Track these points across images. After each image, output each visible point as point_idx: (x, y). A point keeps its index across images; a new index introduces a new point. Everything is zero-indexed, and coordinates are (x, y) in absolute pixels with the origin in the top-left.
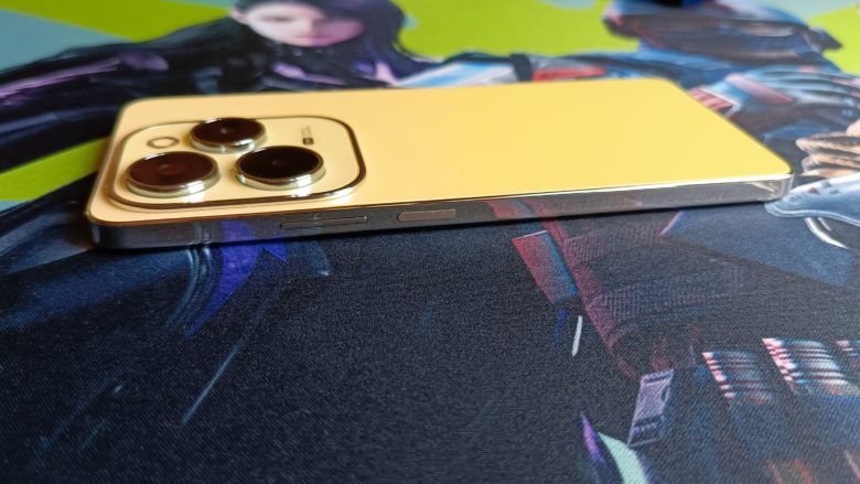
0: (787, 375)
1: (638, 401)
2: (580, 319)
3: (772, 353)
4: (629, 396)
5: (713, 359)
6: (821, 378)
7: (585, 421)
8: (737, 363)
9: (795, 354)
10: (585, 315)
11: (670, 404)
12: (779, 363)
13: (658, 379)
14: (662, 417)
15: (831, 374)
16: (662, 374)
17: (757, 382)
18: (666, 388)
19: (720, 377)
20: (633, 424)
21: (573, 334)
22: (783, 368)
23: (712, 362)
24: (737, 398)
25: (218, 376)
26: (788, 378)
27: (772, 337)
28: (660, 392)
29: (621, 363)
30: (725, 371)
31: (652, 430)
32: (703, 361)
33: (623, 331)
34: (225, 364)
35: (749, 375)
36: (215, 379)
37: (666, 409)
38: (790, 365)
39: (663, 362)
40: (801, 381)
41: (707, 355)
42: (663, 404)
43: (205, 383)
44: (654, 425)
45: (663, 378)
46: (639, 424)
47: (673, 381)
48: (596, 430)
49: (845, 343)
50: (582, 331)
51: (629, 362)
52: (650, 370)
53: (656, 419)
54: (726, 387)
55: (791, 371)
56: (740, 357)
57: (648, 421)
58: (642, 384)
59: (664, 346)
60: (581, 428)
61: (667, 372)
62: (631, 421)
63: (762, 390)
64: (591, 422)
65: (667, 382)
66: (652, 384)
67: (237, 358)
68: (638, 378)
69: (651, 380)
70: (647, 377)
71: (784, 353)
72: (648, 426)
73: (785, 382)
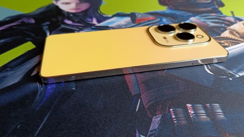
0: (191, 115)
1: (151, 125)
2: (140, 100)
3: (188, 108)
4: (149, 123)
5: (172, 111)
6: (200, 116)
7: (137, 131)
8: (179, 112)
9: (194, 109)
10: (141, 99)
11: (160, 125)
12: (190, 111)
13: (157, 118)
14: (157, 129)
15: (203, 115)
16: (159, 116)
17: (183, 118)
18: (159, 121)
19: (173, 117)
20: (149, 131)
21: (137, 105)
22: (190, 113)
23: (172, 112)
24: (177, 122)
25: (44, 121)
26: (191, 116)
27: (189, 103)
28: (157, 122)
29: (149, 113)
30: (175, 114)
31: (154, 133)
32: (170, 112)
33: (150, 103)
34: (46, 118)
35: (181, 116)
36: (43, 122)
37: (158, 127)
38: (193, 112)
39: (159, 112)
40: (195, 117)
41: (171, 110)
42: (158, 125)
43: (41, 124)
44: (154, 132)
45: (159, 117)
46: (151, 131)
47: (161, 118)
48: (140, 133)
49: (208, 105)
50: (140, 103)
51: (151, 113)
52: (156, 115)
53: (155, 130)
54: (175, 119)
55: (192, 114)
56: (180, 110)
57: (153, 130)
58: (153, 119)
59: (160, 107)
60: (136, 133)
61: (160, 116)
62: (148, 131)
63: (184, 120)
64: (138, 131)
65: (159, 118)
66: (155, 119)
67: (49, 116)
68: (152, 117)
69: (155, 118)
70: (154, 117)
71: (191, 108)
72: (153, 132)
73: (190, 117)
